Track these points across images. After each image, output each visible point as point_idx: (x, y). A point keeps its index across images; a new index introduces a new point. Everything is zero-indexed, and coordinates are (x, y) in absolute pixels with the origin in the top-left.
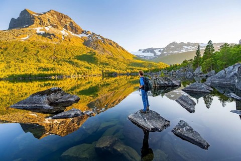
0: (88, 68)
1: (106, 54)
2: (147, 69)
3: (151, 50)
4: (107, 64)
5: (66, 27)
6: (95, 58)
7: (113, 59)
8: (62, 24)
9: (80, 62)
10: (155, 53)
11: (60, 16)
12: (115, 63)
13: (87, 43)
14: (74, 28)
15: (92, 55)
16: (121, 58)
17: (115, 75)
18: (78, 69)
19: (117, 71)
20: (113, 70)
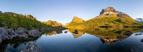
0: (118, 24)
1: (124, 19)
2: (139, 26)
3: (141, 19)
4: (125, 23)
5: (112, 11)
6: (121, 21)
7: (127, 21)
8: (111, 10)
9: (116, 22)
10: (142, 20)
11: (111, 8)
12: (128, 22)
13: (118, 15)
14: (114, 11)
15: (120, 20)
16: (130, 21)
17: (128, 27)
18: (115, 24)
19: (129, 26)
20: (127, 25)
